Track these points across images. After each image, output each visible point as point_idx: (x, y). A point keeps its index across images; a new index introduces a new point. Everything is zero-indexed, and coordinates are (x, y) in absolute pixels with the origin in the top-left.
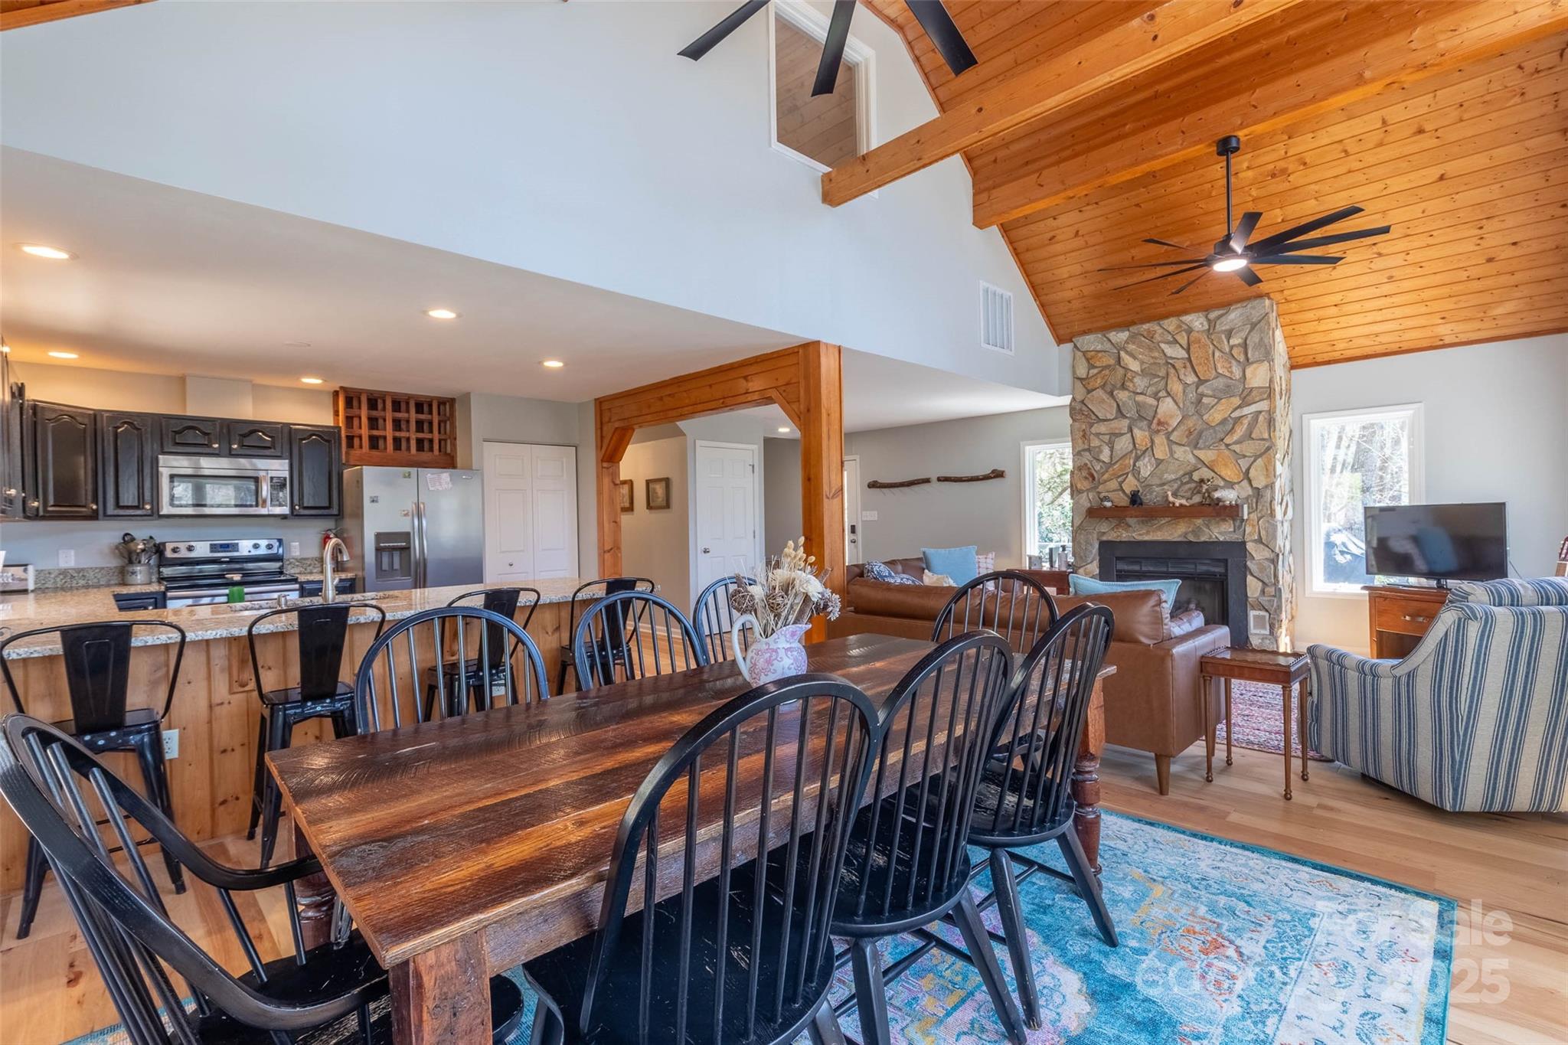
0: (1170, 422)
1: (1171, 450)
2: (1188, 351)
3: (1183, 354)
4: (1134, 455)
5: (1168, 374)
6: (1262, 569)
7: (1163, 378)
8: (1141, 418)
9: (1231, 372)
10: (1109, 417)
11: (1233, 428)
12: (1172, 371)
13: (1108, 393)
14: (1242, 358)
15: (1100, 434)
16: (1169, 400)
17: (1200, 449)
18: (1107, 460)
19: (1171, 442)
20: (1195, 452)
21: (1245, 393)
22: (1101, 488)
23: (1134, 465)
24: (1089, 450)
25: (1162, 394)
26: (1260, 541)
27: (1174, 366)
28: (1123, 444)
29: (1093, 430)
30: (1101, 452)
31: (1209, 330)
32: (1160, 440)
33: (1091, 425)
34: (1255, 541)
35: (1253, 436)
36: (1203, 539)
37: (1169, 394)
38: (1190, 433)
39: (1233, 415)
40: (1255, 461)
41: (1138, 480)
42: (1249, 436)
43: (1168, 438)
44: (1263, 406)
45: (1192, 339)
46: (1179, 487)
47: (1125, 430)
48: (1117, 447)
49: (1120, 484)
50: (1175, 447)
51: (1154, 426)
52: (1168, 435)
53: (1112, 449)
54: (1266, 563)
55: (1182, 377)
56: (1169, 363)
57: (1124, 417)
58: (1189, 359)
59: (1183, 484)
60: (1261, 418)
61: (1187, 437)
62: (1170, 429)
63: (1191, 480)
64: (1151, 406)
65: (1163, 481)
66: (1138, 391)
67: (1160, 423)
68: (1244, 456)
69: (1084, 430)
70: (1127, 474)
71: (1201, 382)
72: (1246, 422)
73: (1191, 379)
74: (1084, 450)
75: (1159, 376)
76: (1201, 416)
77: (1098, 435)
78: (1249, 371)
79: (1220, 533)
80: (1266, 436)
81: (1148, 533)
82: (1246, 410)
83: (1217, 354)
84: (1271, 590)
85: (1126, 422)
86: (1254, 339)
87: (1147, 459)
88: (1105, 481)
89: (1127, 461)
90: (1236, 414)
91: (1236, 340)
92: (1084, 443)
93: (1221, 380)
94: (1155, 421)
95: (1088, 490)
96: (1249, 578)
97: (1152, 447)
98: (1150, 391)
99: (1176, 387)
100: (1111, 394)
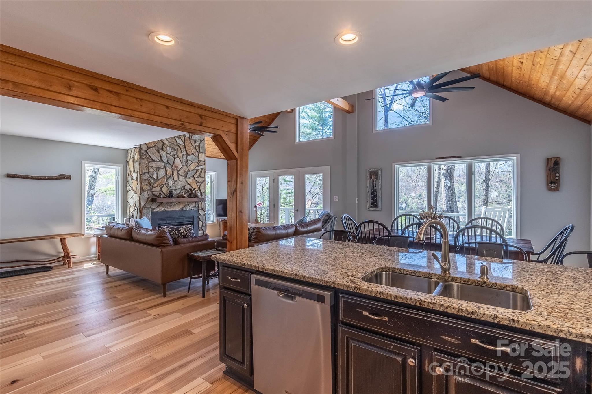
0: (179, 167)
1: (178, 177)
2: (184, 143)
3: (182, 143)
4: (166, 177)
5: (177, 149)
6: (202, 218)
7: (176, 150)
8: (169, 163)
9: (195, 154)
10: (158, 160)
11: (196, 172)
12: (179, 148)
13: (156, 150)
14: (198, 150)
15: (153, 167)
16: (178, 158)
17: (187, 178)
18: (155, 178)
19: (179, 174)
20: (186, 179)
21: (199, 162)
22: (153, 190)
23: (167, 181)
24: (148, 173)
25: (176, 156)
26: (202, 209)
27: (180, 147)
28: (162, 173)
29: (150, 164)
30: (154, 174)
31: (189, 138)
32: (175, 173)
33: (149, 162)
34: (200, 209)
35: (201, 176)
36: (187, 209)
37: (178, 157)
38: (185, 172)
39: (196, 168)
40: (201, 184)
41: (167, 187)
42: (200, 176)
43: (178, 173)
44: (203, 167)
45: (185, 139)
46: (181, 191)
47: (163, 167)
48: (159, 173)
49: (161, 188)
50: (180, 176)
51: (173, 167)
52: (178, 172)
53: (157, 174)
54: (203, 216)
55: (182, 151)
56: (178, 145)
57: (163, 161)
58: (185, 146)
59: (182, 190)
60: (203, 171)
61: (184, 173)
62: (179, 169)
63: (184, 189)
64: (172, 159)
65: (177, 188)
66: (168, 153)
67: (175, 167)
68: (198, 182)
69: (146, 164)
70: (164, 185)
71: (188, 155)
72: (200, 171)
73: (185, 153)
74: (146, 173)
75: (175, 149)
76: (187, 167)
77: (152, 167)
78: (200, 155)
79: (192, 207)
80: (204, 177)
81: (170, 208)
82: (200, 167)
83: (192, 147)
84: (204, 224)
85: (163, 164)
86: (201, 146)
87: (171, 180)
88: (155, 187)
89: (164, 180)
90: (197, 168)
91: (197, 144)
92: (146, 169)
93: (193, 156)
94: (174, 165)
95: (148, 190)
96: (199, 221)
97: (172, 175)
98: (172, 154)
99: (180, 155)
100: (158, 151)
